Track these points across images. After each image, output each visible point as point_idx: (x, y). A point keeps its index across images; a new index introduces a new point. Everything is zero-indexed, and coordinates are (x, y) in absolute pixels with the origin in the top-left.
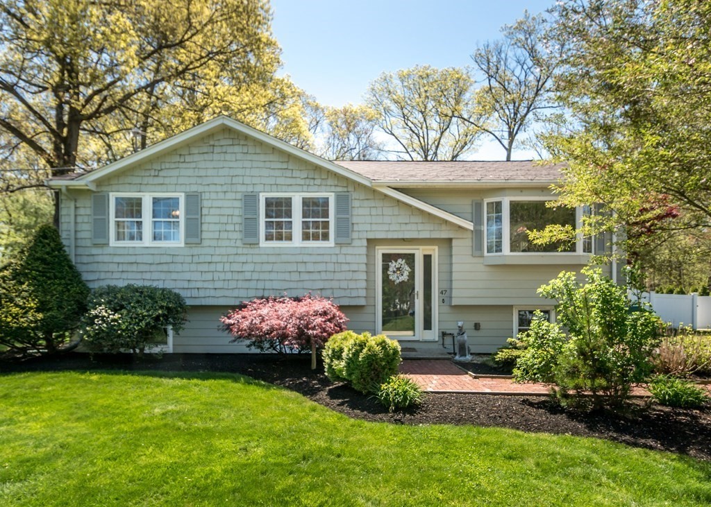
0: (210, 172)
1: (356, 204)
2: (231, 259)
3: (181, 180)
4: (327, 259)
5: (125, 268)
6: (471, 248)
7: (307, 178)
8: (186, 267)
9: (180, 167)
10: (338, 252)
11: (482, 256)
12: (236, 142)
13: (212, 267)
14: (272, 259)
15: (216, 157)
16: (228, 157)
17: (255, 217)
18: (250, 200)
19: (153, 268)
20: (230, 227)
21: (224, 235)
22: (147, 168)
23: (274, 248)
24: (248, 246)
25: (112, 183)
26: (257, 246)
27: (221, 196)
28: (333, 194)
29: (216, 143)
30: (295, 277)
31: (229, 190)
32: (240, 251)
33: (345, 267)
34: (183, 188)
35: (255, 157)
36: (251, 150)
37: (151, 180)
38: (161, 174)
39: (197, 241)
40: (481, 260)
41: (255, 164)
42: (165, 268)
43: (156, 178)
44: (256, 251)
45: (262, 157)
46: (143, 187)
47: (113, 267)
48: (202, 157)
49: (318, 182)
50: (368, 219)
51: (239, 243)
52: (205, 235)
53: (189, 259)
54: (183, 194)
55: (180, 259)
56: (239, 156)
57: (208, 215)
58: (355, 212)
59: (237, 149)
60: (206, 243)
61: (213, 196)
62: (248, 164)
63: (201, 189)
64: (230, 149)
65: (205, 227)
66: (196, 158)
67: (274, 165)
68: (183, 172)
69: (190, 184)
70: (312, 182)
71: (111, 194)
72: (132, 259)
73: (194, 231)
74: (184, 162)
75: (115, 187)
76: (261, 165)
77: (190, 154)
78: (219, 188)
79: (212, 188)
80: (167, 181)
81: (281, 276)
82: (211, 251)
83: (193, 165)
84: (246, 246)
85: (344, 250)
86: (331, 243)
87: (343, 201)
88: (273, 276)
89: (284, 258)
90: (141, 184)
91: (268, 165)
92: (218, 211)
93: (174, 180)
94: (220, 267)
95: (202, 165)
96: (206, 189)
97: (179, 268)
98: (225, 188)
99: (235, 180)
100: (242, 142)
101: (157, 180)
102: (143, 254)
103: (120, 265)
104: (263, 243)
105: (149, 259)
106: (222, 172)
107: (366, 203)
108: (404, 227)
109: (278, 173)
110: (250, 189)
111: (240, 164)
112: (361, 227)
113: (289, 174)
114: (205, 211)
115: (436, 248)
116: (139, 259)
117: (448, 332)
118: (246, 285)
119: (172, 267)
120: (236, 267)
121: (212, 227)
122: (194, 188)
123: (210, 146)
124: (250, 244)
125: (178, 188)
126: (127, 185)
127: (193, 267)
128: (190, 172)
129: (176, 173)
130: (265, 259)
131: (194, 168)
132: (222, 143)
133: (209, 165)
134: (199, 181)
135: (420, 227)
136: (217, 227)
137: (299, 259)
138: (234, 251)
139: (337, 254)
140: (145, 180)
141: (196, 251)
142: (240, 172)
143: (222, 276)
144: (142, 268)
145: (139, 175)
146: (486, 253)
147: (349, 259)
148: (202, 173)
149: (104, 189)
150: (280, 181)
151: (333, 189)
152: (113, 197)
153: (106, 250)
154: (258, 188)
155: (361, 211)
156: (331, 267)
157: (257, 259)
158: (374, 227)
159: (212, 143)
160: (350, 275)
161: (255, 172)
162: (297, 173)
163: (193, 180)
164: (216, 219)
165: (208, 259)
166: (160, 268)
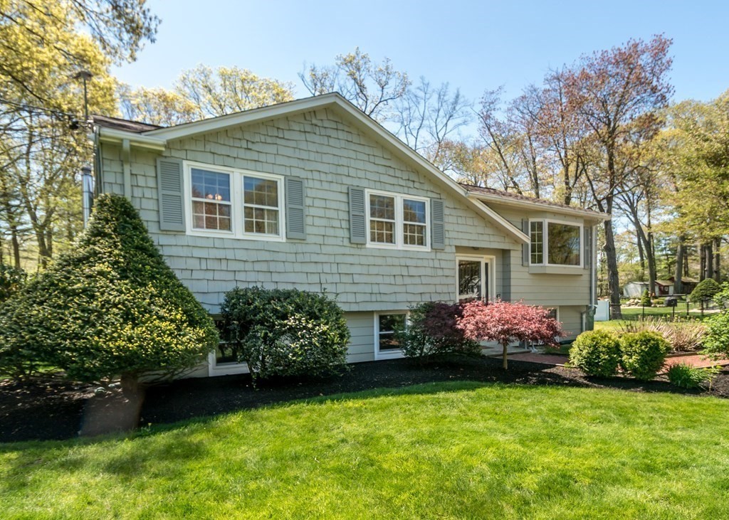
0: (312, 156)
1: (446, 211)
2: (339, 259)
3: (280, 160)
4: (425, 263)
5: (211, 265)
6: (521, 259)
7: (409, 180)
8: (289, 267)
9: (278, 143)
10: (434, 257)
11: (528, 266)
12: (340, 127)
13: (319, 268)
14: (379, 261)
15: (316, 138)
16: (332, 142)
17: (362, 214)
18: (355, 195)
19: (249, 266)
20: (337, 224)
21: (330, 232)
22: (237, 136)
23: (380, 249)
24: (355, 246)
25: (187, 147)
26: (363, 246)
27: (326, 186)
28: (429, 199)
29: (319, 123)
30: (399, 281)
31: (334, 181)
32: (347, 251)
33: (440, 272)
34: (282, 170)
35: (360, 148)
36: (355, 139)
37: (242, 153)
38: (255, 147)
39: (299, 235)
40: (526, 269)
41: (361, 156)
42: (263, 267)
43: (248, 152)
44: (363, 252)
45: (367, 150)
46: (230, 161)
47: (193, 264)
48: (302, 137)
49: (417, 185)
50: (456, 228)
51: (346, 242)
52: (309, 230)
53: (291, 258)
54: (282, 178)
55: (281, 257)
56: (343, 144)
57: (313, 206)
58: (446, 219)
59: (341, 135)
60: (310, 239)
61: (317, 185)
62: (353, 155)
63: (303, 174)
64: (333, 134)
65: (309, 220)
66: (296, 136)
67: (378, 161)
68: (282, 151)
69: (290, 166)
70: (411, 184)
71: (185, 163)
72: (221, 254)
73: (297, 224)
74: (283, 138)
75: (190, 155)
76: (366, 158)
77: (290, 130)
78: (323, 177)
79: (316, 175)
80: (262, 158)
81: (387, 280)
82: (317, 249)
83: (293, 144)
84: (353, 246)
85: (439, 256)
86: (427, 248)
87: (438, 208)
88: (379, 280)
89: (389, 261)
90: (228, 156)
91: (372, 159)
92: (322, 204)
93: (271, 159)
94: (327, 268)
95: (303, 145)
96: (309, 175)
97: (280, 267)
98: (330, 178)
99: (340, 170)
100: (346, 129)
101: (249, 155)
102: (234, 249)
103: (203, 262)
104: (370, 245)
105: (241, 255)
106: (325, 159)
107: (453, 212)
108: (481, 237)
109: (382, 170)
110: (356, 182)
111: (345, 153)
112: (452, 235)
113: (391, 172)
114: (308, 201)
115: (494, 257)
116: (230, 255)
118: (354, 288)
119: (273, 267)
120: (343, 269)
121: (318, 222)
122: (296, 172)
123: (312, 124)
124: (357, 244)
125: (277, 169)
126: (209, 154)
127: (298, 267)
128: (289, 152)
129: (272, 149)
130: (371, 261)
131: (295, 148)
132: (326, 124)
133: (312, 147)
134: (301, 164)
135: (492, 238)
136: (323, 222)
137: (403, 262)
138: (341, 250)
139: (433, 259)
140: (234, 153)
141: (300, 248)
142: (344, 162)
143: (330, 278)
144: (233, 266)
145: (226, 143)
146: (530, 264)
147: (443, 264)
148: (304, 155)
149: (174, 153)
150: (385, 178)
151: (430, 194)
152: (187, 168)
153: (181, 240)
154: (364, 183)
155: (451, 219)
156: (429, 272)
157: (364, 260)
158: (461, 235)
159: (314, 121)
160: (445, 280)
161: (360, 165)
162: (398, 174)
163: (294, 162)
164: (321, 212)
165: (315, 258)
166: (258, 267)
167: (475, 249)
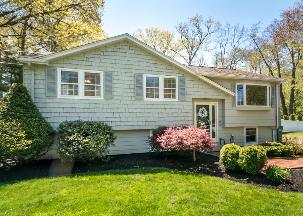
0: (117, 62)
1: (187, 82)
2: (129, 106)
3: (101, 64)
4: (175, 107)
5: (68, 110)
6: (231, 103)
7: (166, 69)
8: (104, 110)
9: (101, 57)
10: (180, 104)
11: (236, 107)
12: (131, 48)
13: (119, 110)
14: (150, 107)
15: (120, 54)
16: (127, 55)
17: (141, 86)
18: (139, 78)
19: (85, 111)
20: (129, 90)
21: (125, 94)
22: (82, 56)
23: (151, 101)
24: (138, 100)
25: (59, 62)
26: (143, 100)
27: (124, 74)
28: (177, 77)
29: (121, 47)
30: (161, 115)
31: (128, 72)
32: (134, 102)
33: (183, 111)
34: (103, 69)
35: (141, 57)
36: (139, 53)
37: (84, 63)
38: (90, 60)
39: (110, 96)
40: (235, 108)
41: (141, 60)
42: (93, 110)
43: (87, 62)
44: (142, 103)
45: (145, 57)
46: (79, 66)
47: (60, 110)
48: (113, 54)
49: (171, 71)
50: (193, 90)
51: (133, 98)
52: (115, 94)
53: (106, 106)
54: (103, 72)
55: (101, 106)
56: (133, 55)
57: (117, 83)
58: (187, 86)
59: (132, 51)
60: (115, 98)
61: (119, 74)
62: (137, 60)
63: (112, 70)
64: (128, 51)
65: (115, 90)
66: (110, 54)
67: (150, 61)
68: (103, 60)
69: (107, 67)
70: (168, 71)
71: (58, 69)
72: (73, 106)
73: (109, 91)
74: (103, 55)
75: (61, 65)
76: (144, 60)
77: (106, 51)
78: (122, 70)
79: (119, 70)
80: (93, 64)
81: (155, 115)
82: (119, 102)
83: (108, 57)
84: (137, 100)
85: (183, 103)
86: (177, 100)
87: (182, 81)
88: (150, 115)
89: (156, 106)
90: (78, 64)
91: (147, 61)
92: (122, 82)
93: (97, 64)
94: (123, 110)
95: (113, 57)
96: (116, 70)
97: (101, 110)
98: (126, 70)
99: (131, 67)
100: (134, 49)
101: (87, 63)
102: (79, 103)
103: (65, 109)
104: (145, 99)
105: (82, 106)
106: (124, 62)
107: (191, 82)
108: (207, 94)
109: (152, 65)
110: (139, 72)
111: (133, 59)
112: (190, 93)
113: (157, 66)
114: (115, 82)
115: (217, 103)
116: (77, 106)
117: (222, 138)
118: (137, 119)
119: (96, 110)
120: (131, 111)
121: (119, 90)
122: (109, 69)
123: (118, 48)
124: (139, 99)
125: (100, 68)
126: (69, 64)
127: (109, 110)
128: (106, 61)
129: (99, 60)
130: (146, 106)
131: (109, 59)
132: (124, 47)
133: (117, 58)
134: (112, 66)
135: (213, 94)
136: (122, 90)
137: (163, 107)
138: (131, 102)
139: (180, 105)
140: (80, 63)
141: (110, 102)
142: (133, 63)
143: (125, 115)
144: (78, 110)
145: (77, 59)
146: (237, 106)
147: (185, 107)
148: (113, 62)
149: (54, 65)
150: (153, 69)
151: (178, 75)
152: (59, 70)
153: (55, 100)
154: (142, 72)
155: (190, 86)
156: (177, 111)
157: (142, 106)
158: (195, 93)
159: (118, 47)
160: (185, 115)
161: (141, 64)
162: (161, 66)
163: (108, 65)
164: (121, 86)
165: (117, 106)
166: (90, 111)
167: (206, 99)
